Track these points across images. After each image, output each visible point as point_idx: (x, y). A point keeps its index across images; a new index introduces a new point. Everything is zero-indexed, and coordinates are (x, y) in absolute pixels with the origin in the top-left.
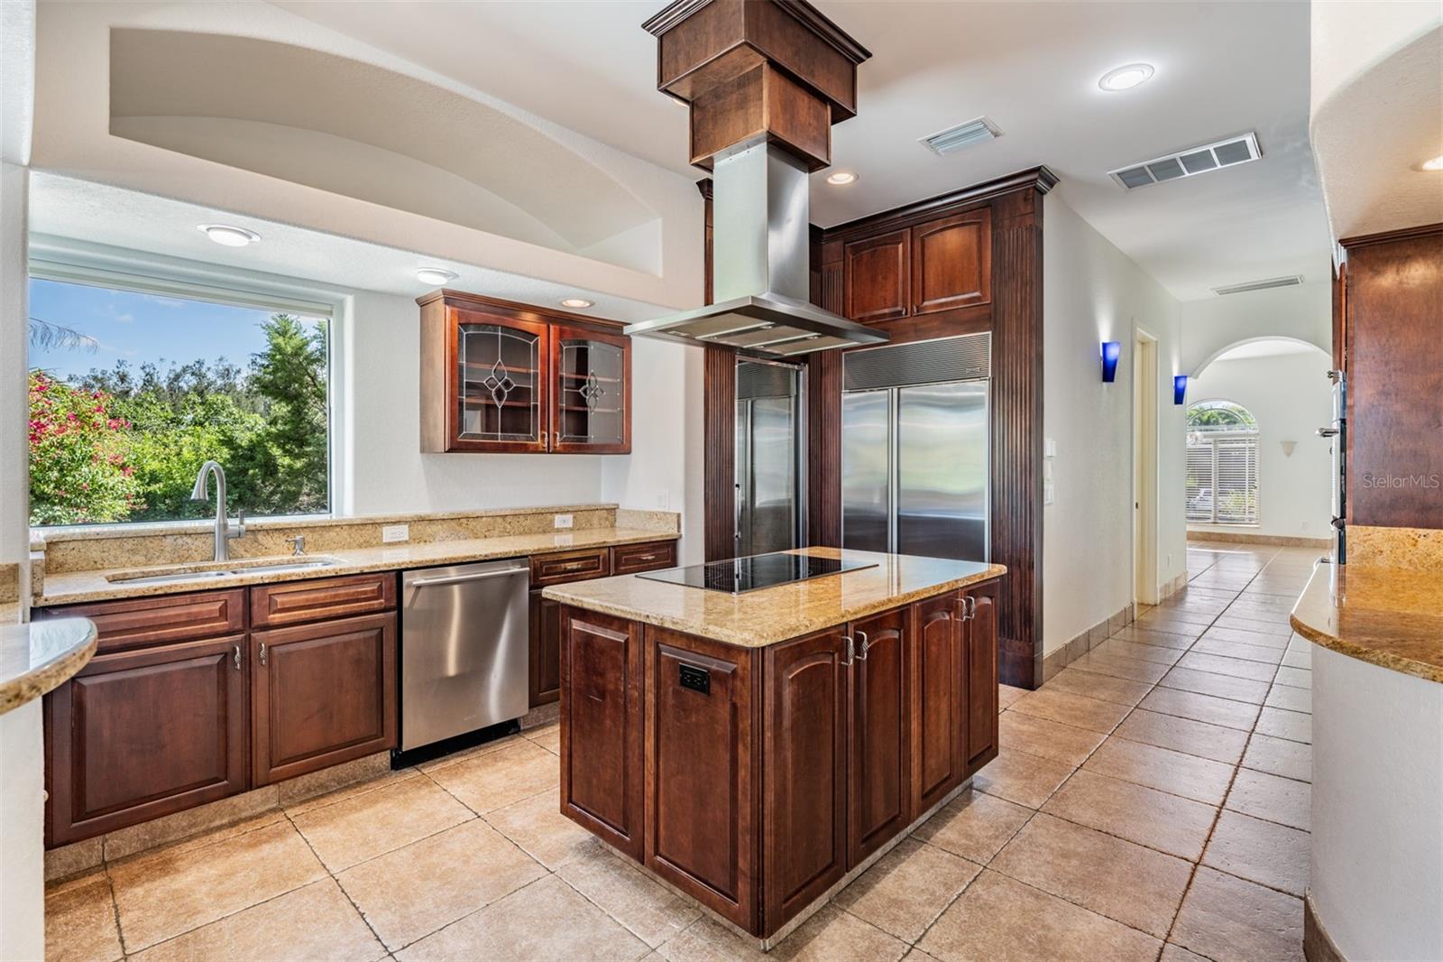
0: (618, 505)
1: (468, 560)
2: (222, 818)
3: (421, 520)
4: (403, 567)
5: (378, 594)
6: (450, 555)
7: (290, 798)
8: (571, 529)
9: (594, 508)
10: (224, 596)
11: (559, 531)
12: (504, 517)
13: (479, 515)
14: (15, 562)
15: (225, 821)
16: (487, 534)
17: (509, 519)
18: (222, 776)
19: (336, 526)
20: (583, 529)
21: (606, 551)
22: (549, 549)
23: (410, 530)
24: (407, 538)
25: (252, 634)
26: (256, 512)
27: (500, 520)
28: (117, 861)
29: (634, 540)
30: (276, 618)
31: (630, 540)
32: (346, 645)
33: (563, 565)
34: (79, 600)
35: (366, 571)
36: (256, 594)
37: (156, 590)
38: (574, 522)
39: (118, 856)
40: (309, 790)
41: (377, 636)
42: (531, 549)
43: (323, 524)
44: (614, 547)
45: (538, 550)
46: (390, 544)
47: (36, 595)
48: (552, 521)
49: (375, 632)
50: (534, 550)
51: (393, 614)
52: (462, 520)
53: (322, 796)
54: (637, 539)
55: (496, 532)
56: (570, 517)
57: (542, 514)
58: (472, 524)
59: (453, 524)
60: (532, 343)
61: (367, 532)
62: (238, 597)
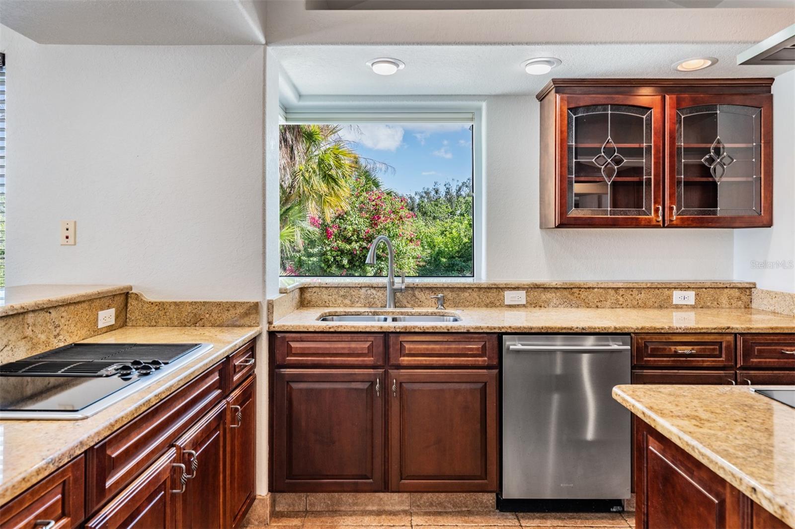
0: (755, 284)
1: (564, 331)
2: (373, 506)
3: (536, 287)
4: (503, 331)
5: (483, 352)
6: (547, 325)
7: (418, 506)
8: (693, 307)
9: (721, 286)
10: (371, 338)
11: (677, 307)
12: (616, 289)
13: (591, 286)
14: (257, 301)
15: (375, 508)
16: (599, 304)
17: (621, 292)
18: (369, 475)
19: (469, 288)
20: (708, 307)
21: (730, 338)
22: (655, 328)
23: (527, 295)
24: (525, 303)
25: (390, 371)
27: (612, 292)
28: (313, 512)
29: (772, 328)
30: (405, 360)
31: (766, 329)
32: (457, 392)
33: (673, 348)
34: (290, 329)
35: (472, 331)
36: (392, 336)
37: (330, 328)
38: (696, 299)
39: (314, 509)
40: (431, 505)
41: (481, 389)
42: (634, 327)
43: (459, 286)
44: (741, 334)
45: (642, 328)
46: (510, 306)
47: (270, 323)
48: (670, 297)
49: (480, 386)
50: (637, 329)
51: (495, 371)
52: (574, 290)
53: (440, 514)
54: (777, 328)
55: (608, 303)
56: (691, 294)
57: (659, 289)
58: (584, 294)
59: (566, 293)
60: (644, 117)
61: (493, 295)
62: (380, 340)
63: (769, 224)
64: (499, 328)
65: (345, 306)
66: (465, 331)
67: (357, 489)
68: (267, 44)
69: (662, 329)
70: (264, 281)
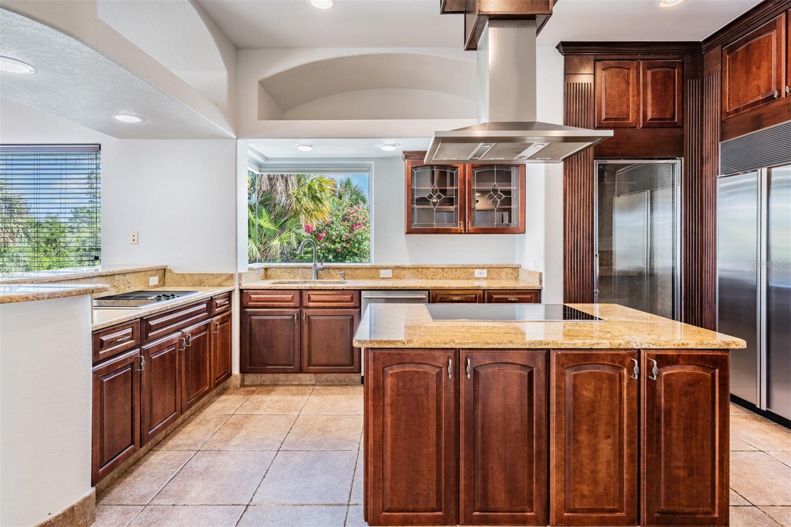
0: (520, 266)
1: (393, 289)
2: (296, 382)
3: (398, 267)
4: (362, 288)
5: (352, 300)
7: (320, 382)
8: (486, 279)
9: (501, 266)
10: (293, 292)
11: (477, 279)
12: (443, 269)
13: (428, 267)
14: (231, 273)
15: (297, 383)
16: (433, 277)
17: (446, 270)
18: (292, 364)
19: (360, 268)
20: (495, 279)
21: (481, 292)
22: (441, 287)
23: (393, 273)
24: (391, 276)
25: (303, 310)
26: (338, 260)
27: (440, 270)
28: (264, 385)
29: (502, 287)
30: (311, 304)
31: (499, 287)
32: (338, 321)
33: (451, 297)
34: (250, 288)
35: (345, 288)
36: (304, 292)
38: (488, 274)
39: (264, 383)
40: (327, 381)
41: (350, 319)
42: (430, 286)
43: (354, 267)
44: (487, 290)
45: (434, 287)
46: (382, 278)
47: (240, 285)
48: (473, 273)
49: (350, 317)
50: (431, 287)
51: (358, 310)
52: (419, 269)
53: (330, 385)
54: (504, 287)
55: (439, 276)
56: (485, 271)
57: (467, 268)
58: (425, 271)
59: (414, 270)
60: (454, 172)
61: (373, 272)
62: (298, 293)
63: (524, 233)
64: (360, 287)
65: (291, 278)
66: (342, 288)
67: (285, 372)
68: (237, 138)
69: (445, 287)
70: (236, 263)
